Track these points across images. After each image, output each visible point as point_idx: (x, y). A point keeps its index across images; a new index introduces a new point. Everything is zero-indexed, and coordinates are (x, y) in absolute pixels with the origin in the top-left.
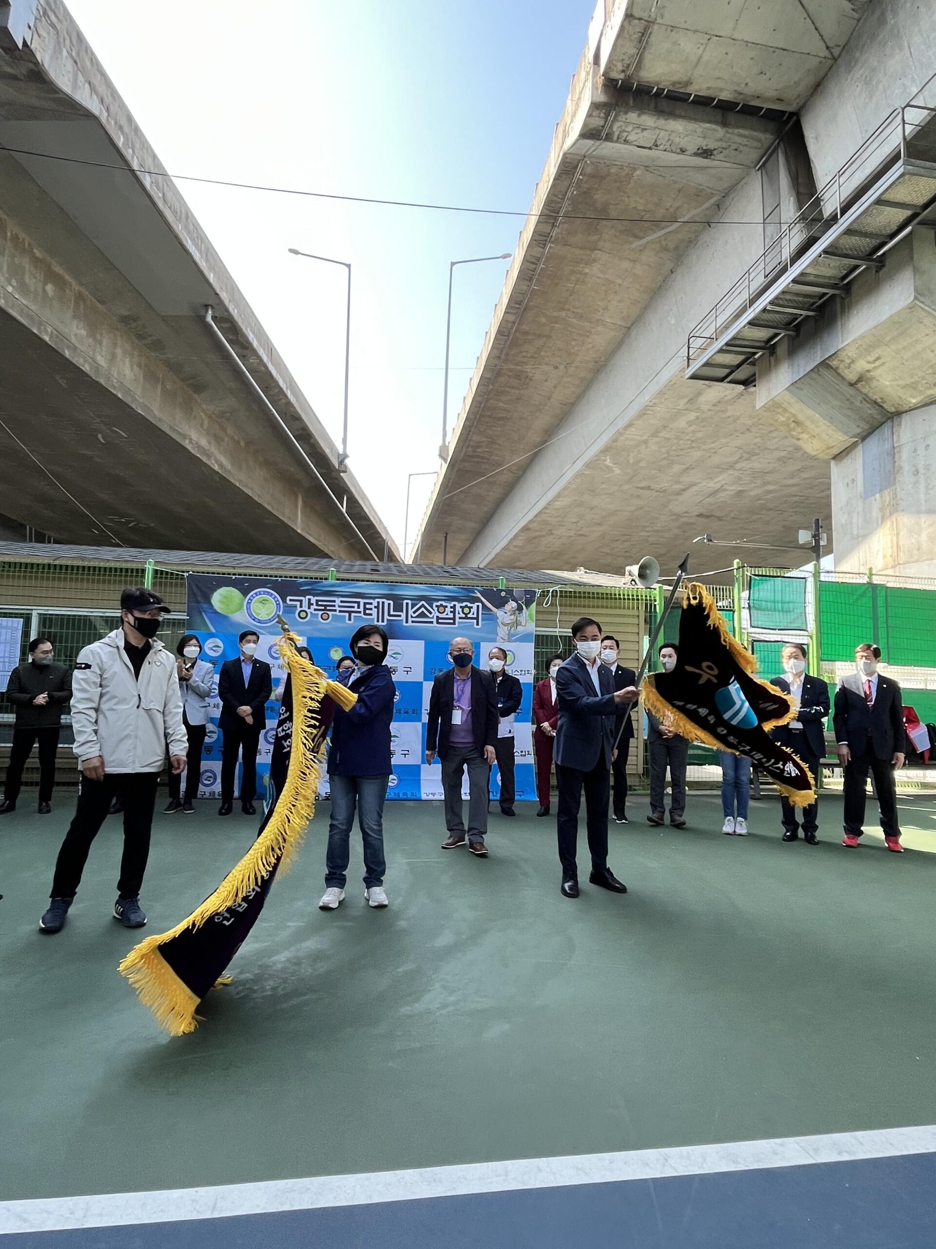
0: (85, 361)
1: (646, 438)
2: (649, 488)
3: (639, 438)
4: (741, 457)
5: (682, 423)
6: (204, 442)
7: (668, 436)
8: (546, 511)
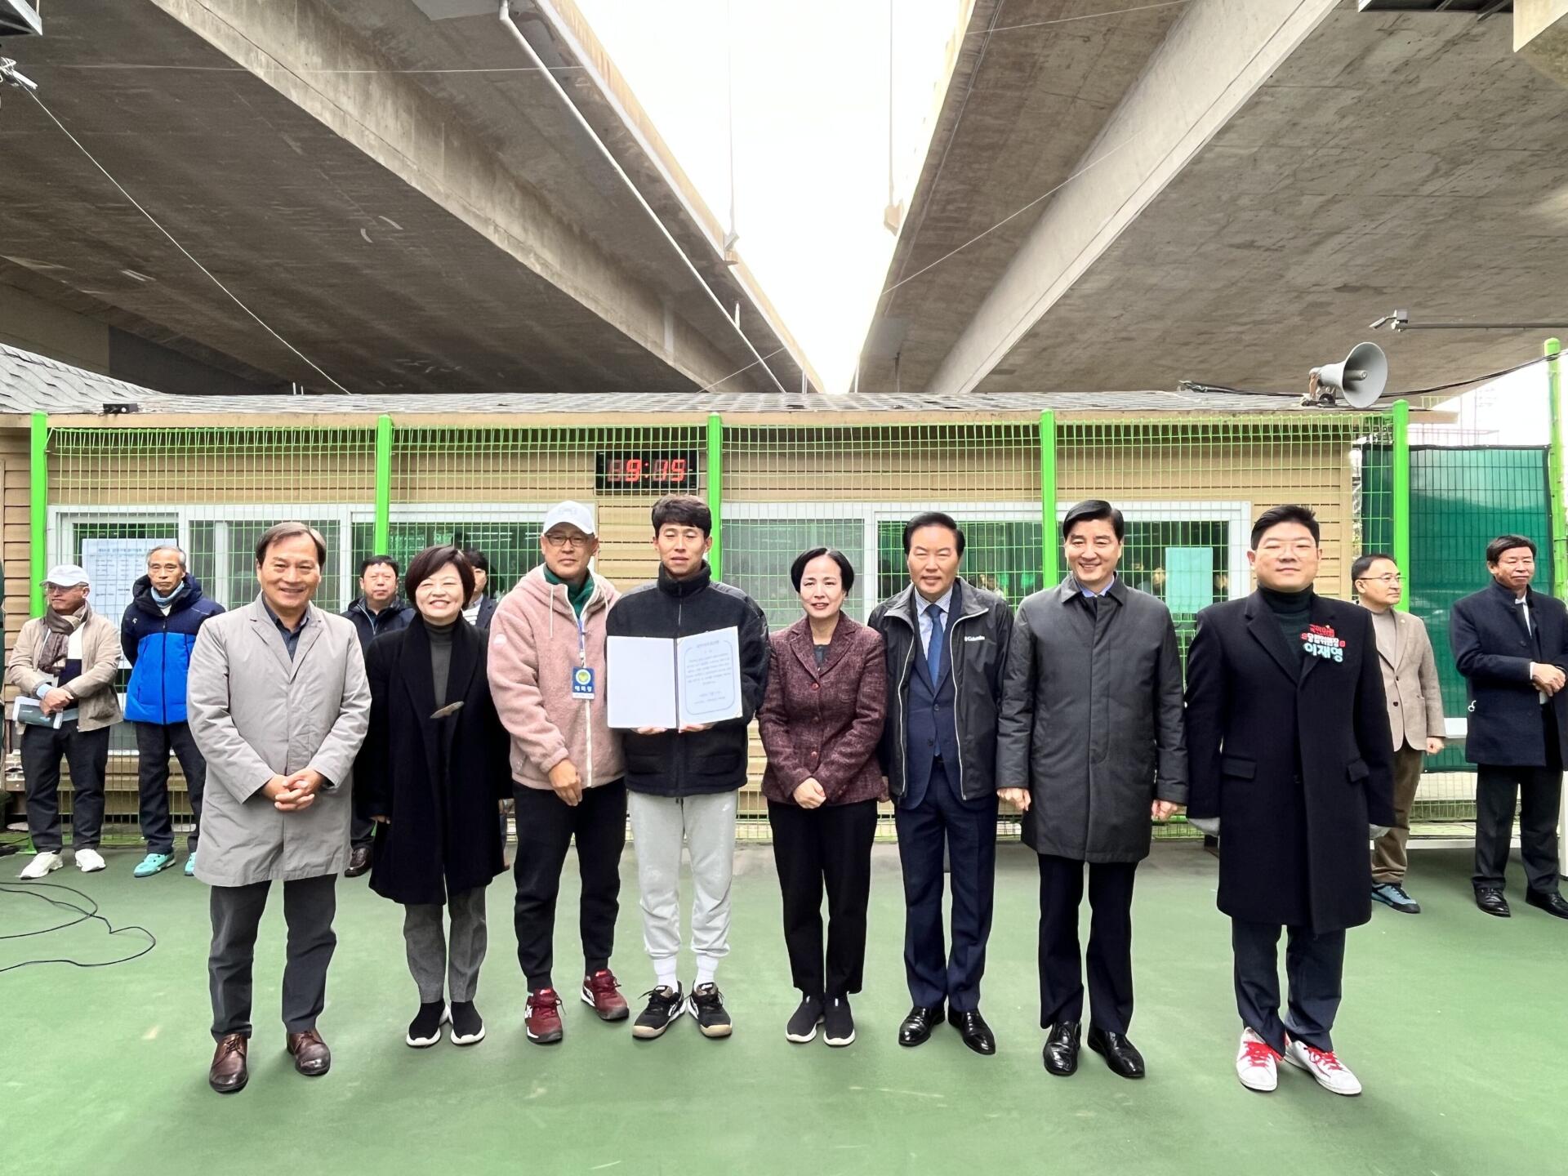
0: (323, 107)
1: (1256, 149)
2: (1250, 245)
3: (1242, 152)
4: (1436, 170)
5: (1327, 115)
6: (516, 230)
7: (1298, 142)
8: (1068, 302)
